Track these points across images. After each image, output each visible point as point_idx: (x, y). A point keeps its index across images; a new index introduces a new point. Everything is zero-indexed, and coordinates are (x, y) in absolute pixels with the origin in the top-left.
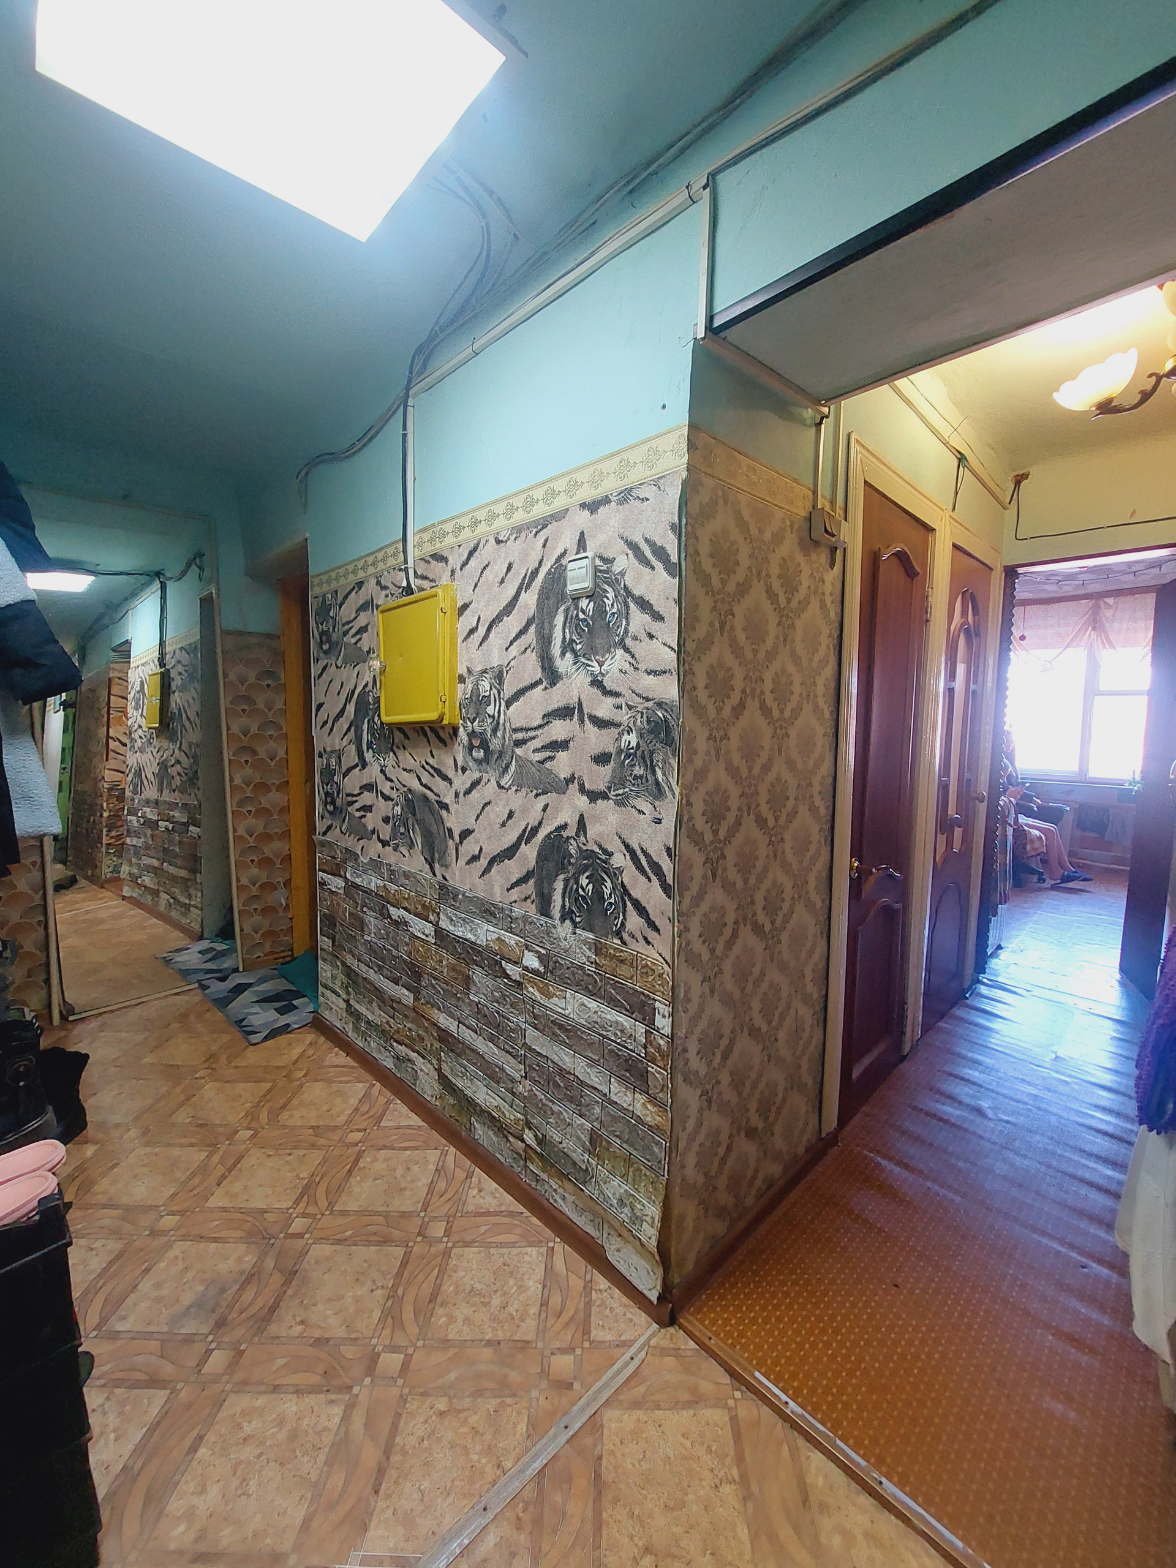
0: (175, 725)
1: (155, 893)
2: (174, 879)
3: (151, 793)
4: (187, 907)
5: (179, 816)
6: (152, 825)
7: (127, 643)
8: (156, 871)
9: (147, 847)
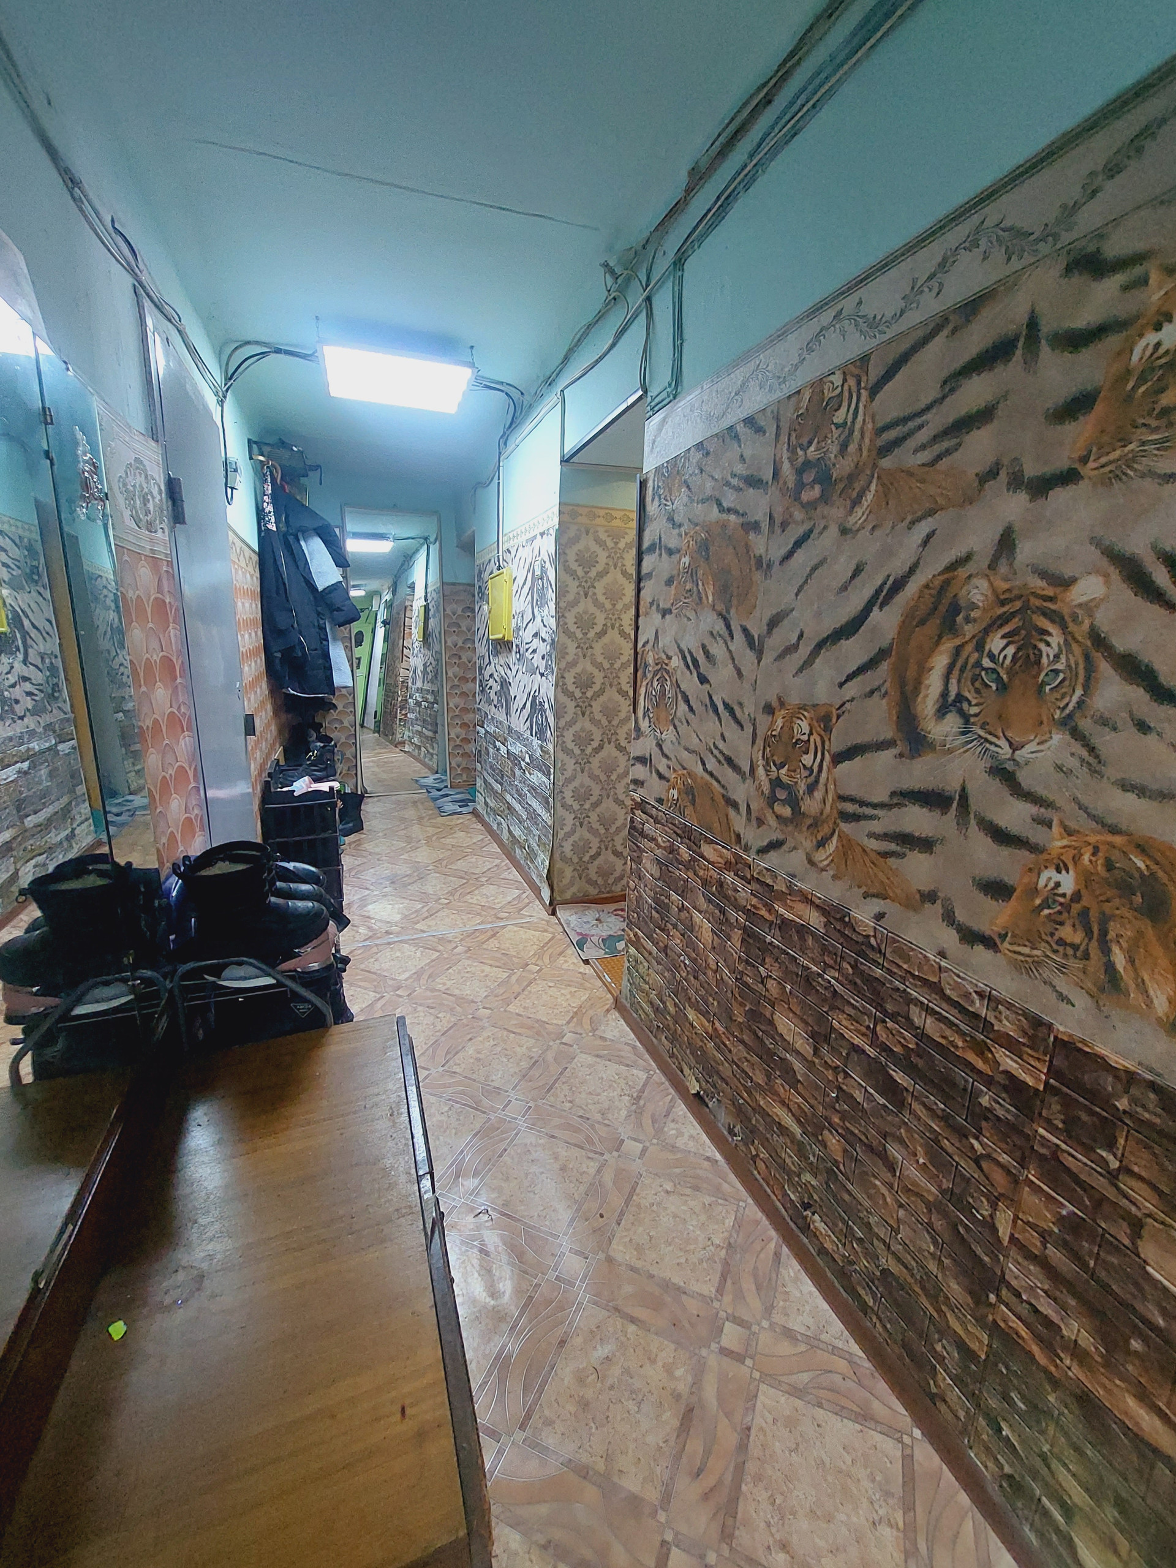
0: (430, 640)
1: (419, 747)
2: (427, 737)
3: (419, 684)
4: (432, 755)
5: (430, 698)
6: (418, 704)
7: (413, 583)
8: (420, 733)
9: (417, 719)
